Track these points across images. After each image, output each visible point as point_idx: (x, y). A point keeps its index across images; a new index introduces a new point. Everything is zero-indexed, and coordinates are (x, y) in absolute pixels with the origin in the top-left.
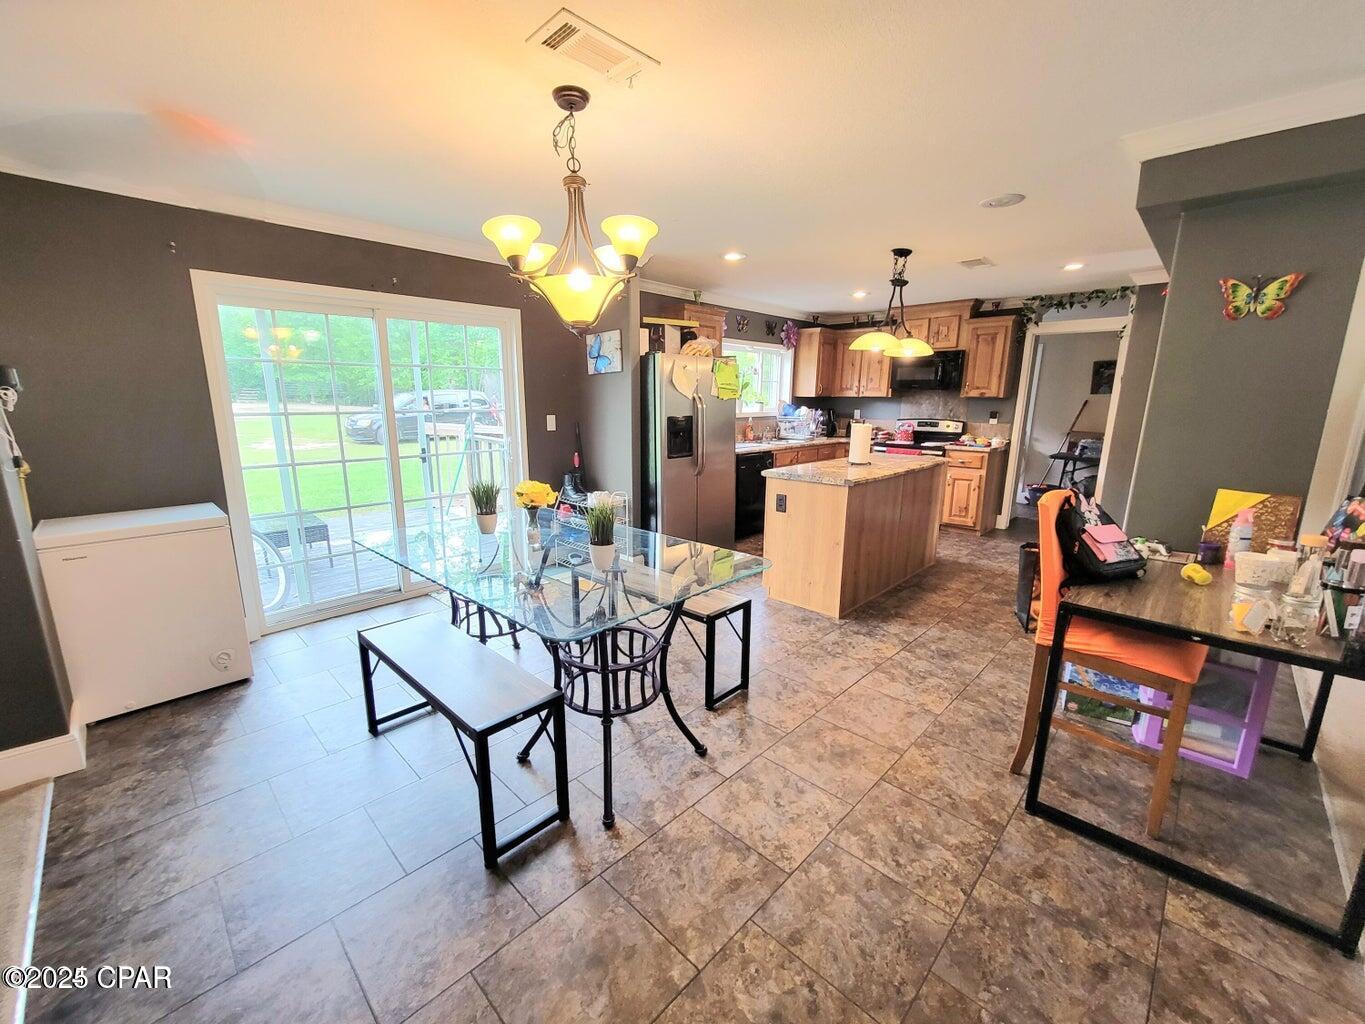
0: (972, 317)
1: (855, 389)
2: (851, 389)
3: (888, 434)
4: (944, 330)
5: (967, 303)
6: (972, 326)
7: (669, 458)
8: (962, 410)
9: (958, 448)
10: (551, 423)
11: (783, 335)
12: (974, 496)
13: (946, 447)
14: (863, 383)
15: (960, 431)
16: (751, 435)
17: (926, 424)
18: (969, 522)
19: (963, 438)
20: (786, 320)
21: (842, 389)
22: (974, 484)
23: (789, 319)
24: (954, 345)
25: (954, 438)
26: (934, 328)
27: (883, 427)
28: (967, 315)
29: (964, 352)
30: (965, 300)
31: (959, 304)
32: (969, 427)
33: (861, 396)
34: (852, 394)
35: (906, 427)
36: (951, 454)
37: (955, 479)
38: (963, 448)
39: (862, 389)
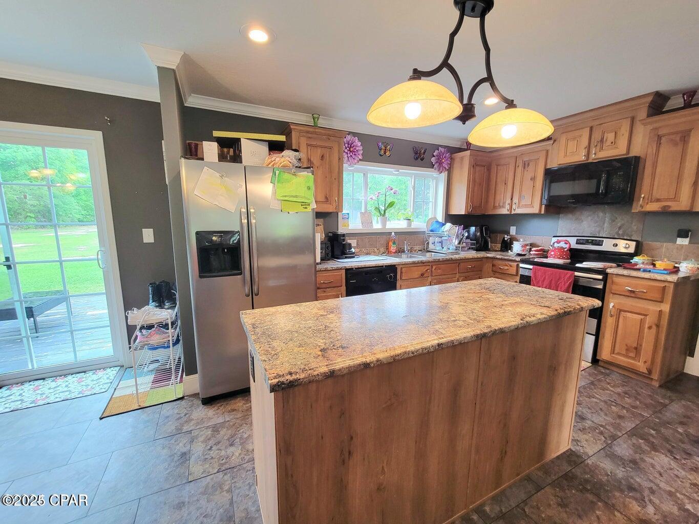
0: (650, 115)
1: (508, 207)
2: (503, 207)
3: (542, 250)
4: (610, 137)
5: (643, 100)
6: (650, 127)
7: (201, 277)
8: (635, 227)
9: (625, 272)
10: (148, 236)
11: (433, 160)
12: (649, 337)
13: (609, 271)
14: (515, 200)
15: (632, 250)
16: (393, 248)
17: (587, 242)
18: (641, 366)
19: (636, 259)
20: (437, 147)
21: (495, 207)
22: (649, 321)
23: (441, 146)
24: (625, 152)
25: (622, 259)
26: (597, 136)
27: (538, 242)
28: (643, 114)
29: (637, 159)
30: (639, 97)
31: (633, 103)
32: (645, 247)
33: (513, 212)
34: (504, 211)
35: (562, 244)
36: (616, 279)
37: (621, 311)
38: (634, 273)
39: (514, 206)
